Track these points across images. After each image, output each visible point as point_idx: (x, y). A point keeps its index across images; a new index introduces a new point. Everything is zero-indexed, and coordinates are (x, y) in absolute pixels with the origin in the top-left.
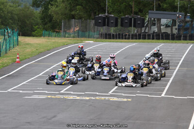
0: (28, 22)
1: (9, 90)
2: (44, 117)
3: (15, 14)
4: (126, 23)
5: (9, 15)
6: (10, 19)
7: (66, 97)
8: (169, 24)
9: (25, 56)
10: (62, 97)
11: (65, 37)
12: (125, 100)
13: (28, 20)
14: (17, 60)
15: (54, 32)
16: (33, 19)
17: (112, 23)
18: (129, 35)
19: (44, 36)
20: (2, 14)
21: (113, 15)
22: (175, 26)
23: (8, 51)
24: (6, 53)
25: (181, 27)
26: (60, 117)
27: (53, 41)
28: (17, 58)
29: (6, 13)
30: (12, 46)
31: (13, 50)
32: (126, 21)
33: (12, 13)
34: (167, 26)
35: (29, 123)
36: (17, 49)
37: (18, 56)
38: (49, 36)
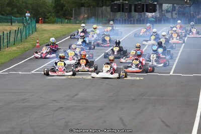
0: (41, 11)
1: (33, 72)
2: (67, 96)
3: (29, 4)
4: (139, 8)
5: (24, 4)
6: (25, 8)
7: (84, 77)
8: (169, 10)
9: (43, 41)
10: (81, 77)
11: (76, 23)
12: (138, 78)
13: (41, 9)
14: (37, 44)
15: (66, 19)
16: (45, 8)
17: (127, 9)
18: (134, 20)
19: (57, 23)
20: (18, 4)
21: (127, 2)
22: (175, 11)
23: (27, 37)
24: (26, 39)
25: (181, 12)
26: (82, 95)
27: (67, 27)
28: (37, 43)
29: (21, 2)
30: (31, 32)
31: (32, 36)
32: (139, 7)
33: (26, 3)
34: (167, 11)
35: (55, 100)
36: (35, 35)
37: (38, 41)
38: (62, 22)
